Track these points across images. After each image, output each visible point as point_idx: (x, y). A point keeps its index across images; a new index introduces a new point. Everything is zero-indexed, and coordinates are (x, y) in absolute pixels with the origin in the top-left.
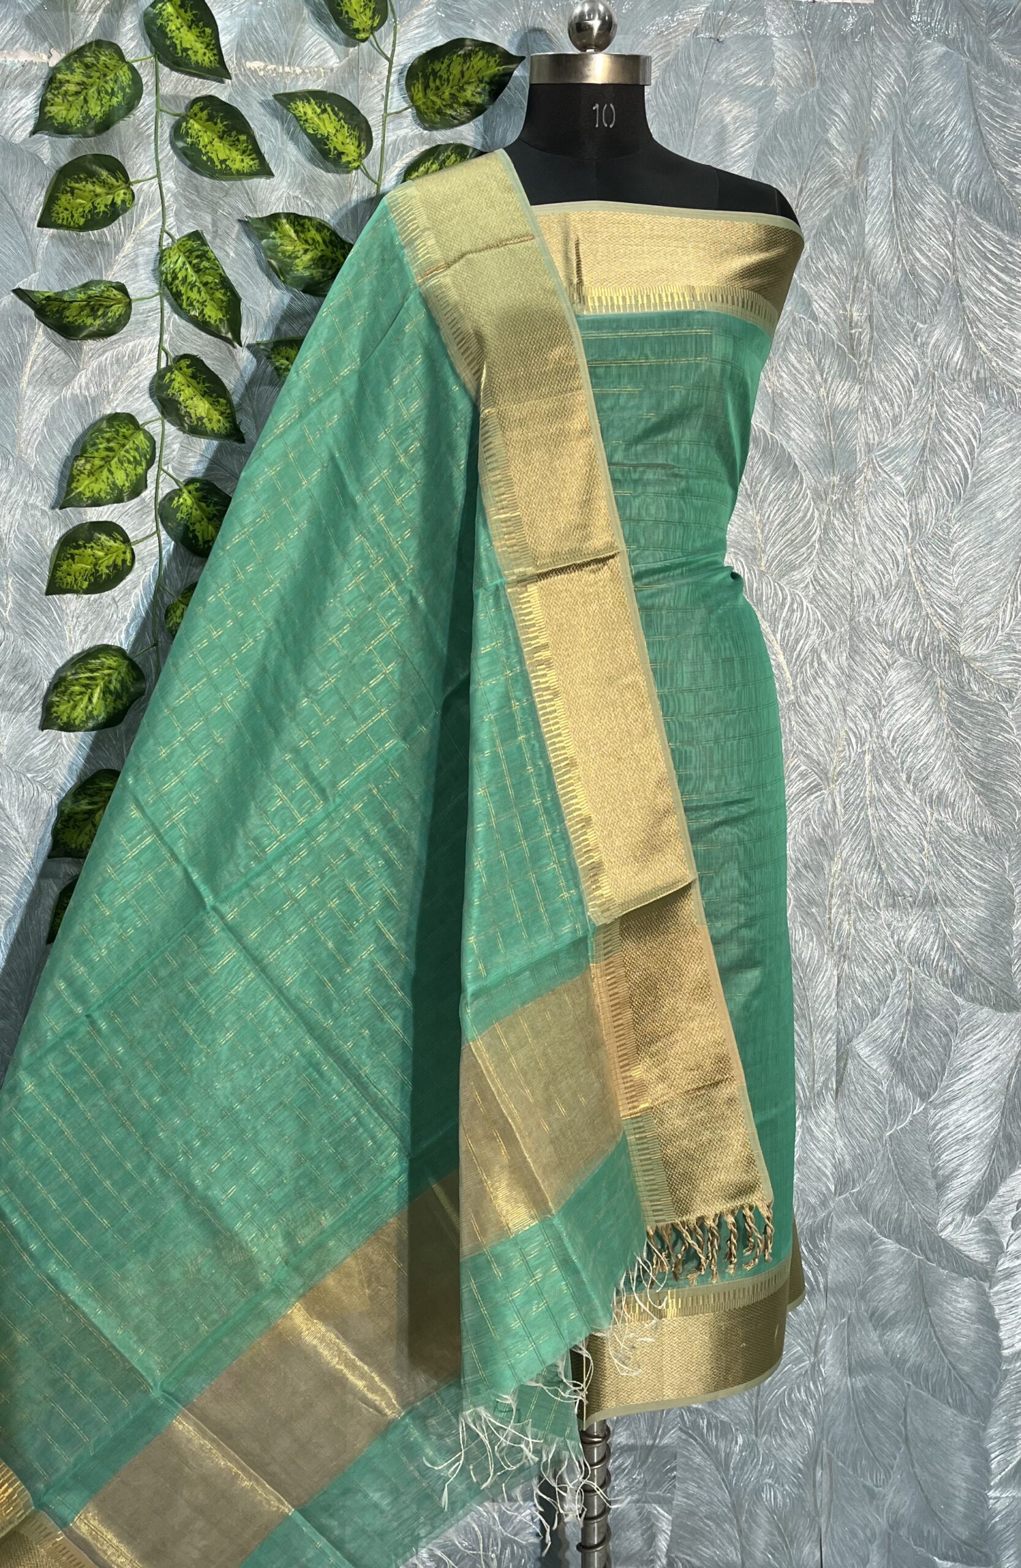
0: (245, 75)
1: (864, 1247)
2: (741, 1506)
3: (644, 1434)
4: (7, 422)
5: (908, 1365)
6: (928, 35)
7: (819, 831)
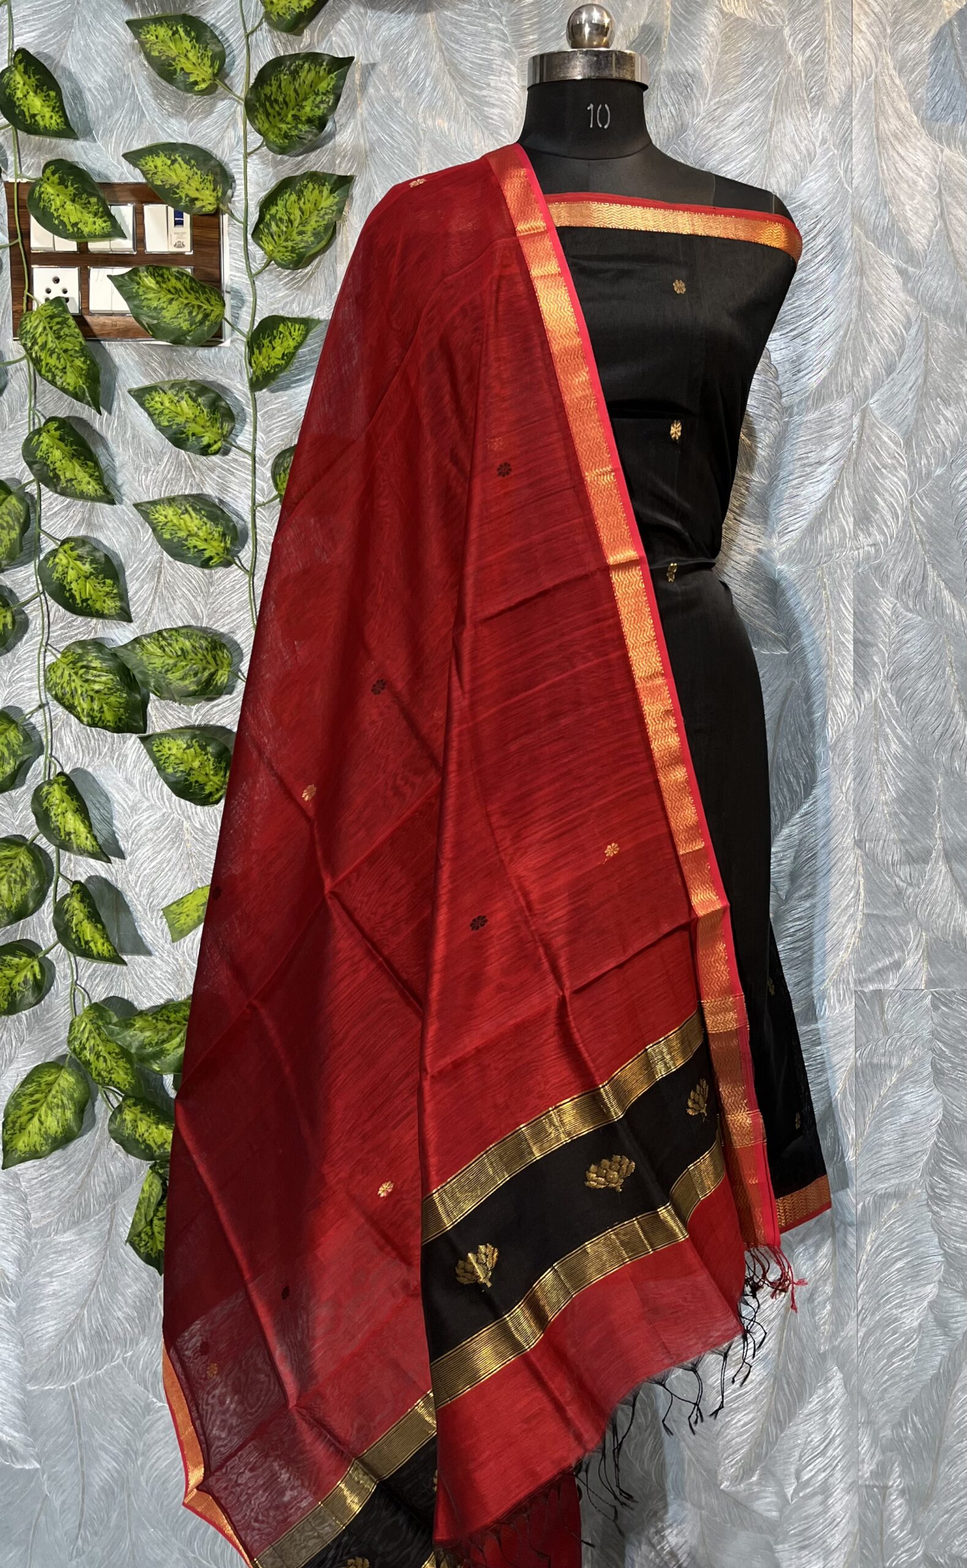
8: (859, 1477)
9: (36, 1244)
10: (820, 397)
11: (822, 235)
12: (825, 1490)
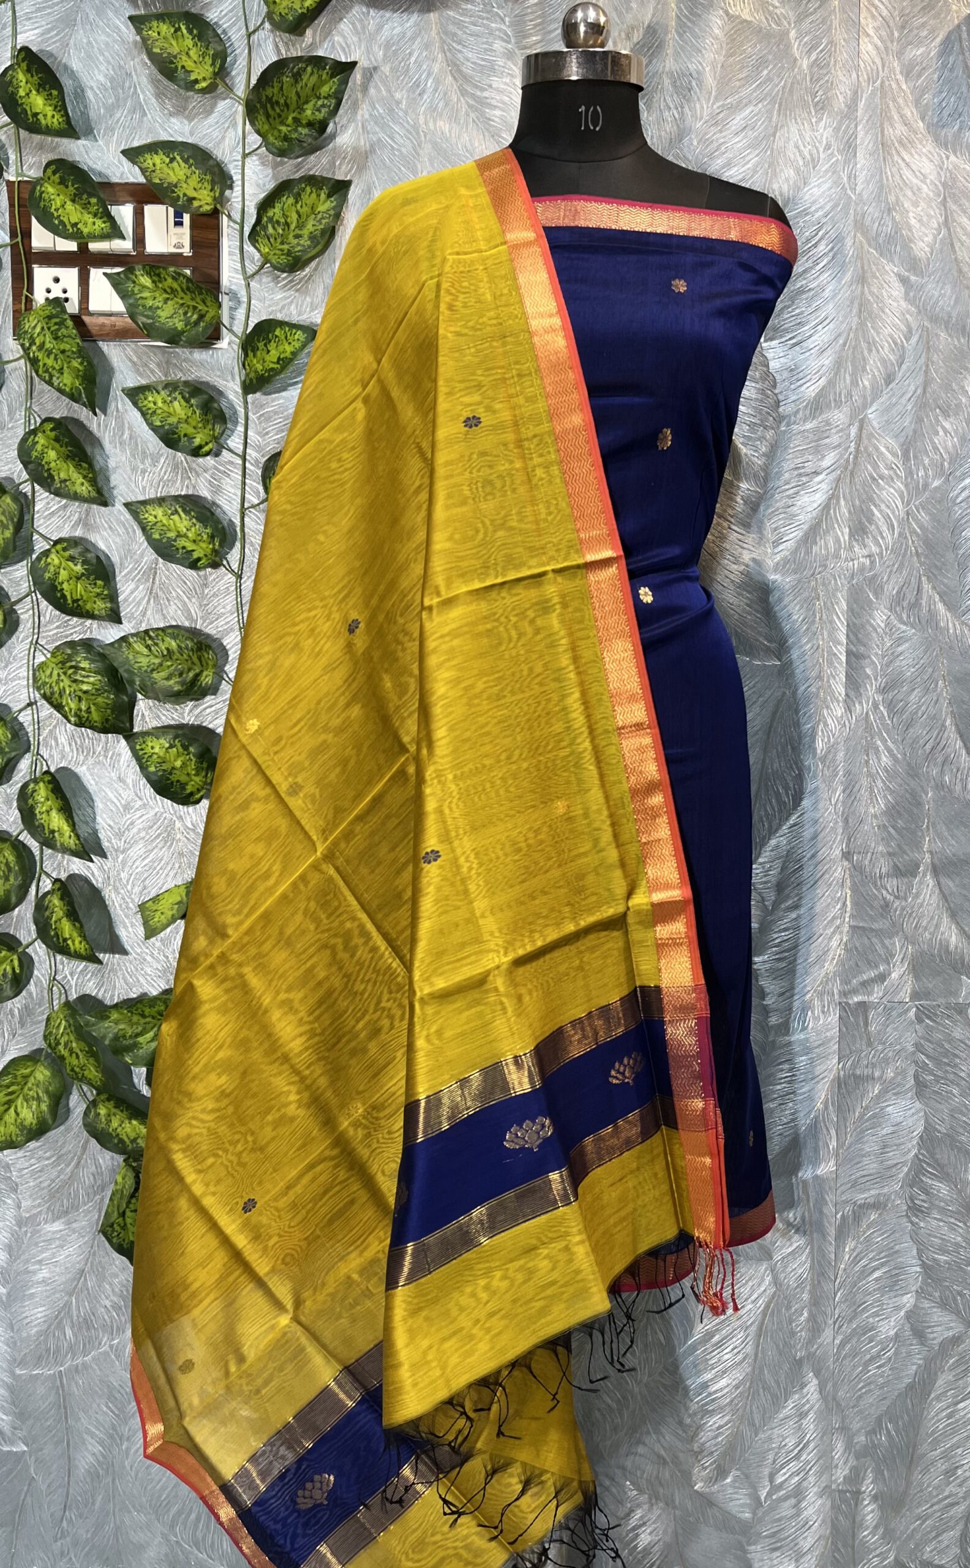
8: (831, 1481)
9: (26, 1232)
10: (817, 406)
11: (824, 242)
12: (798, 1493)
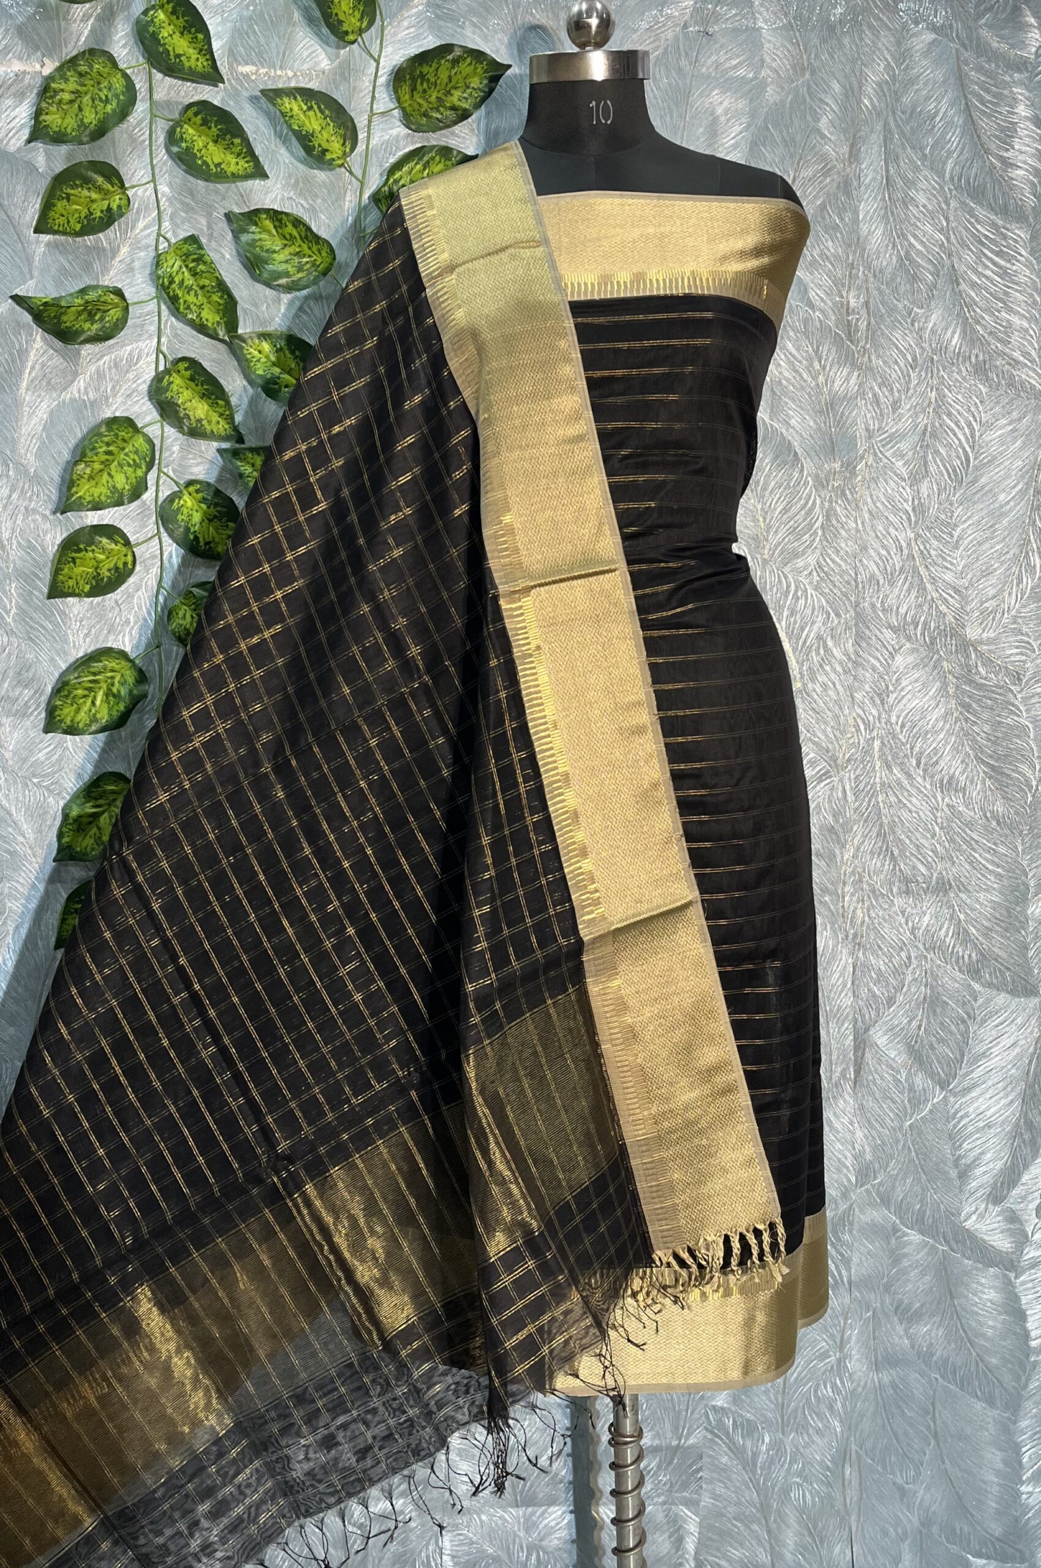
0: (237, 79)
1: (887, 1239)
2: (769, 1506)
3: (669, 1435)
4: (6, 428)
5: (935, 1358)
6: (917, 23)
7: (830, 819)
